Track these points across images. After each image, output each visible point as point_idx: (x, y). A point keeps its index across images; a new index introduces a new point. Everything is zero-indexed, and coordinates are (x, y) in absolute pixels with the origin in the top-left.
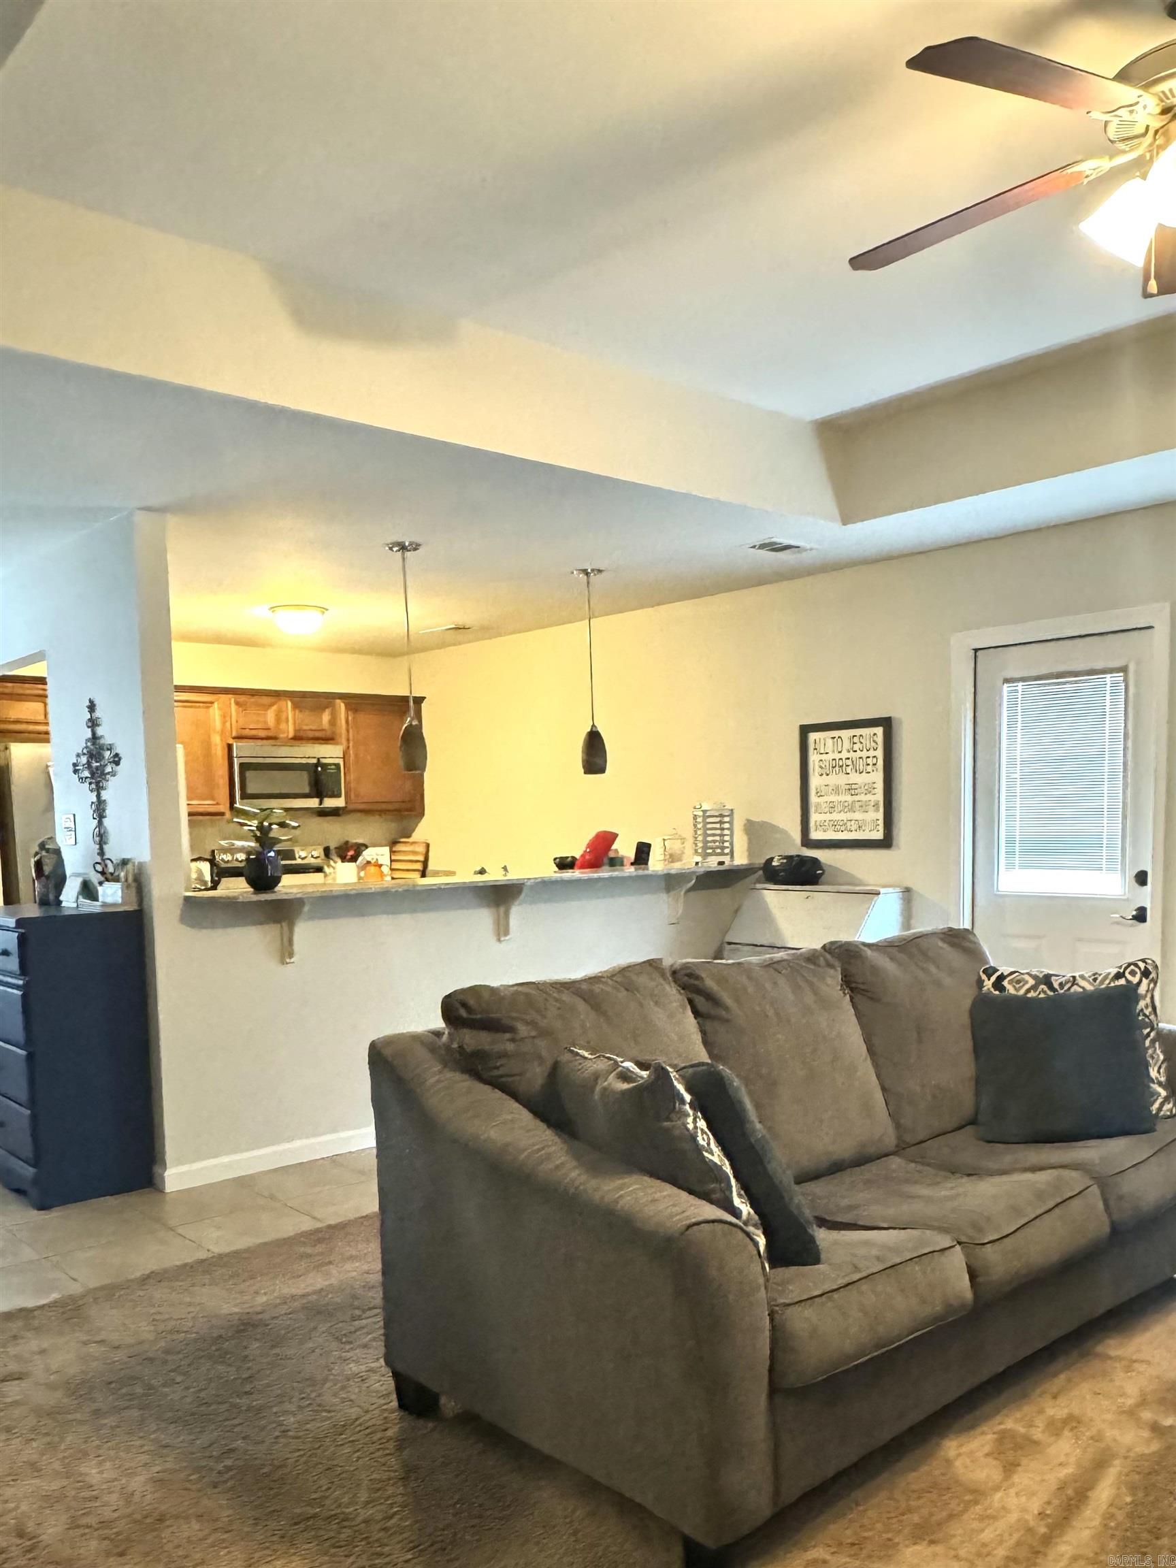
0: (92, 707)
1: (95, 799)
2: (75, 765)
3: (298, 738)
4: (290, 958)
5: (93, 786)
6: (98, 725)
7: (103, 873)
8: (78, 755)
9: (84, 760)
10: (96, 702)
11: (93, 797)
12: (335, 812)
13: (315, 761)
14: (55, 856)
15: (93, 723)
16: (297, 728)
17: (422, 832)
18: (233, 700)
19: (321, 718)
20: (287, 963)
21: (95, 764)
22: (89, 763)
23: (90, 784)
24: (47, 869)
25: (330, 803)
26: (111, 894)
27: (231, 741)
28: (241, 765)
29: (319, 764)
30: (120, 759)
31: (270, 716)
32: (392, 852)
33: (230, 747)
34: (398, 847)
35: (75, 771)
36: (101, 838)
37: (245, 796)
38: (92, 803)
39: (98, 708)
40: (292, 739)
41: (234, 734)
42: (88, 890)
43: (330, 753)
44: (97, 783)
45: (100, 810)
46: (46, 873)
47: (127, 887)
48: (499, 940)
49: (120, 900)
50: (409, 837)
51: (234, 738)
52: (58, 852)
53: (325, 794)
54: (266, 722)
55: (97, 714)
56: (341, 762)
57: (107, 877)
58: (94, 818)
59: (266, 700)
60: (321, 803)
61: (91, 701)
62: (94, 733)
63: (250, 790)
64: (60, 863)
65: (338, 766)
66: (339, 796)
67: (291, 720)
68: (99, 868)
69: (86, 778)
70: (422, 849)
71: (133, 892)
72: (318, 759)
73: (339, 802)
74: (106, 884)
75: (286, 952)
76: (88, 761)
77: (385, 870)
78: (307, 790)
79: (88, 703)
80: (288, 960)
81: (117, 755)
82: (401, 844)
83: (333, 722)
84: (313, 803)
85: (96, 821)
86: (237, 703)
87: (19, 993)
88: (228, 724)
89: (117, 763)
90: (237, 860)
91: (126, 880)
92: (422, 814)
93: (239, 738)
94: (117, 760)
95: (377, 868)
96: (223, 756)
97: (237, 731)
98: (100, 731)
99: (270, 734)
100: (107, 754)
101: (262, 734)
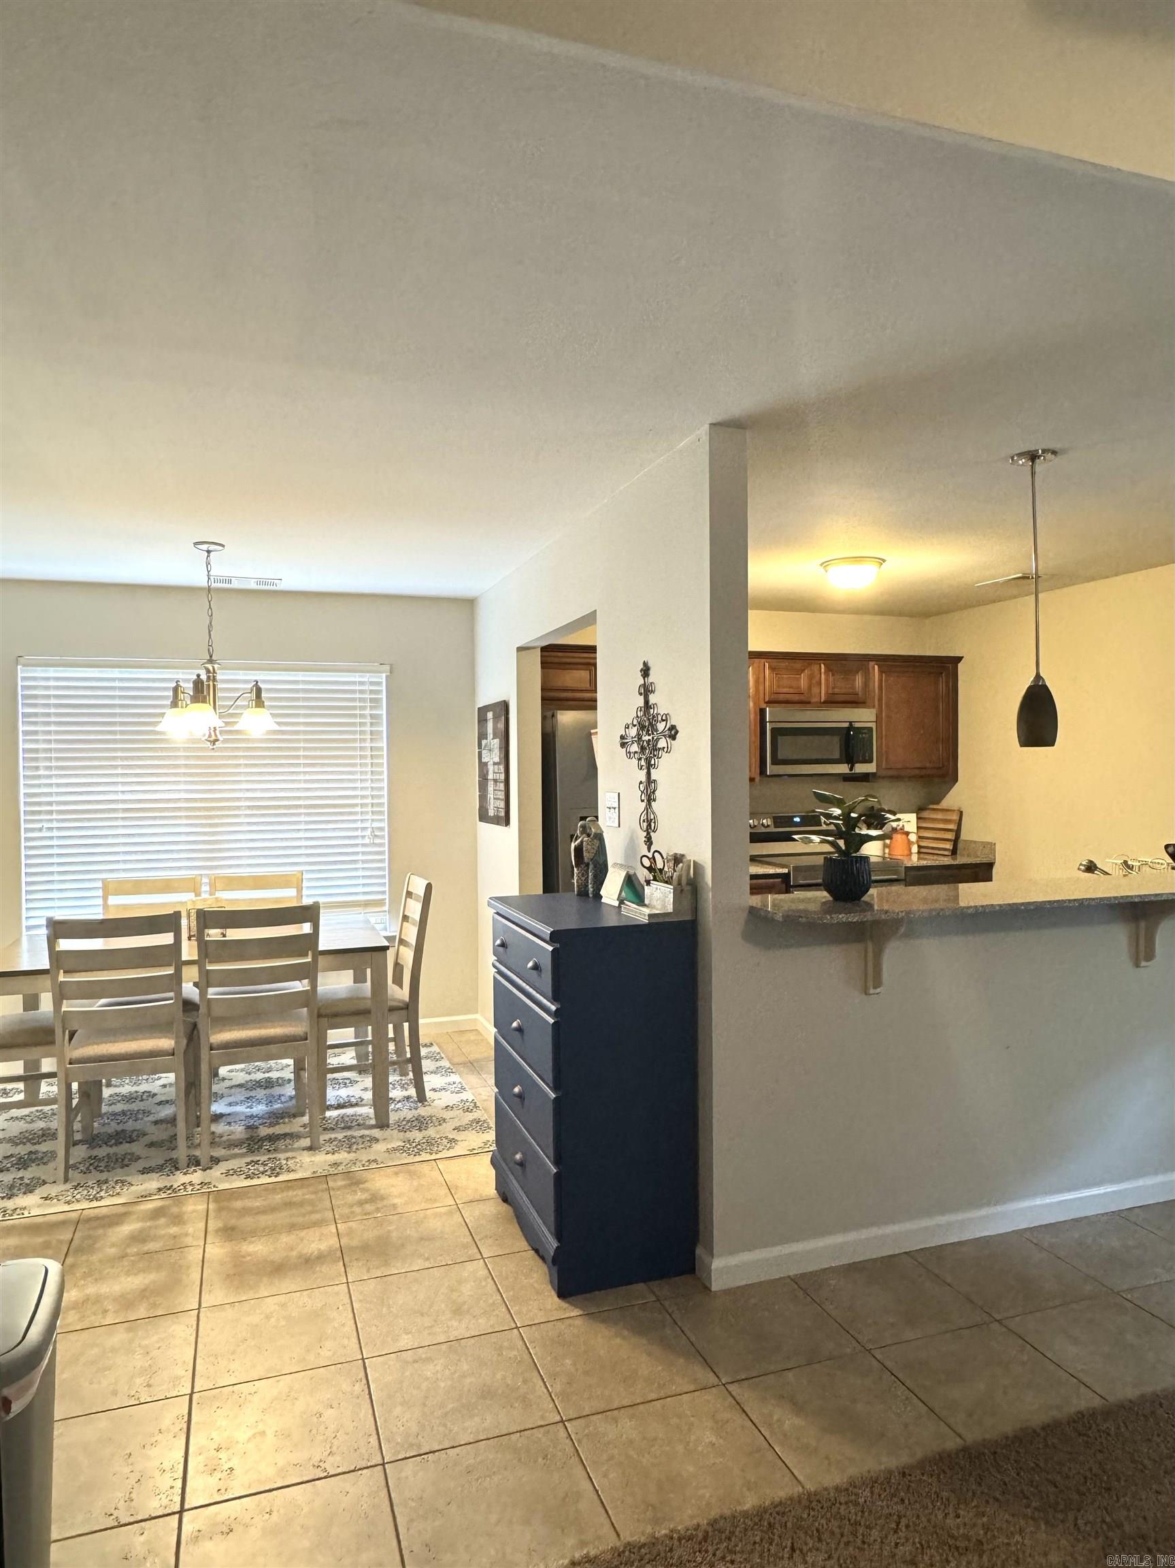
0: (646, 671)
1: (644, 779)
2: (622, 737)
3: (832, 702)
4: (875, 988)
5: (643, 763)
6: (652, 692)
7: (650, 869)
8: (627, 727)
9: (633, 732)
10: (650, 664)
11: (642, 775)
12: (865, 777)
13: (846, 725)
14: (597, 843)
15: (646, 691)
16: (830, 691)
17: (955, 798)
18: (767, 665)
19: (855, 680)
20: (870, 994)
21: (646, 738)
22: (639, 737)
23: (640, 759)
24: (587, 856)
25: (860, 768)
26: (660, 898)
27: (764, 706)
28: (773, 730)
29: (851, 728)
30: (677, 732)
31: (803, 681)
32: (918, 818)
33: (762, 712)
34: (925, 814)
35: (623, 745)
36: (650, 825)
37: (775, 761)
38: (641, 783)
39: (651, 672)
40: (824, 702)
41: (767, 700)
42: (632, 886)
43: (864, 717)
44: (648, 761)
45: (649, 792)
46: (586, 860)
47: (678, 893)
48: (1137, 965)
49: (670, 909)
50: (938, 803)
51: (766, 703)
52: (599, 837)
53: (855, 759)
54: (799, 687)
55: (651, 679)
56: (873, 725)
57: (656, 874)
58: (642, 801)
59: (798, 665)
60: (851, 769)
61: (645, 664)
62: (647, 702)
63: (780, 756)
64: (601, 850)
65: (870, 729)
66: (871, 761)
67: (824, 683)
68: (647, 863)
69: (636, 752)
70: (955, 817)
71: (686, 902)
72: (851, 723)
73: (871, 768)
74: (654, 884)
75: (871, 979)
76: (638, 734)
77: (913, 838)
78: (837, 755)
79: (641, 666)
80: (872, 991)
81: (673, 727)
82: (928, 811)
83: (866, 684)
84: (843, 769)
85: (644, 804)
86: (772, 668)
87: (551, 1021)
88: (761, 688)
89: (673, 737)
90: (763, 824)
91: (679, 884)
92: (955, 780)
93: (769, 703)
94: (673, 733)
95: (904, 836)
96: (755, 720)
97: (770, 696)
98: (653, 699)
99: (802, 698)
100: (661, 726)
101: (796, 698)
